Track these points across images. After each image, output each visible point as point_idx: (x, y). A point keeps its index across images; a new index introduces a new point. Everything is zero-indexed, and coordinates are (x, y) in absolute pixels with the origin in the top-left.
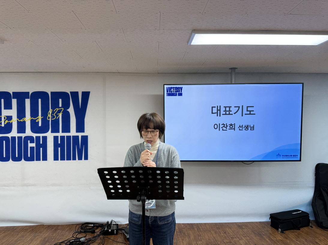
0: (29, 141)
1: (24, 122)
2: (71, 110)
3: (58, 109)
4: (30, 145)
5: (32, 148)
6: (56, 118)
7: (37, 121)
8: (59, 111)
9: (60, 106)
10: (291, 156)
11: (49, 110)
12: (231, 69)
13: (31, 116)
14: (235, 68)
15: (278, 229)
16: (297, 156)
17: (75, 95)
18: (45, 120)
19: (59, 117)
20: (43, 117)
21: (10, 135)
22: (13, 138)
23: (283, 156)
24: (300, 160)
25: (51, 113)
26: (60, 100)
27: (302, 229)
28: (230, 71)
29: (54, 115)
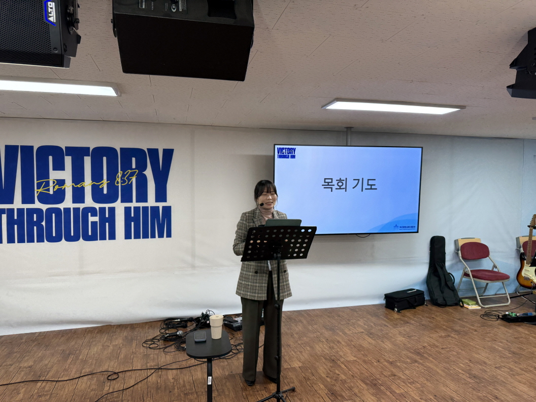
0: (90, 214)
1: (83, 188)
2: (149, 173)
3: (130, 171)
4: (92, 219)
5: (94, 223)
6: (129, 182)
7: (100, 187)
8: (132, 174)
9: (134, 166)
10: (409, 227)
11: (118, 172)
12: (347, 128)
13: (93, 179)
14: (351, 128)
15: (393, 309)
16: (415, 227)
17: (153, 152)
18: (112, 186)
19: (132, 182)
20: (109, 182)
21: (61, 206)
22: (67, 210)
23: (400, 227)
24: (417, 232)
25: (120, 176)
26: (134, 160)
27: (417, 308)
28: (346, 129)
29: (125, 179)
